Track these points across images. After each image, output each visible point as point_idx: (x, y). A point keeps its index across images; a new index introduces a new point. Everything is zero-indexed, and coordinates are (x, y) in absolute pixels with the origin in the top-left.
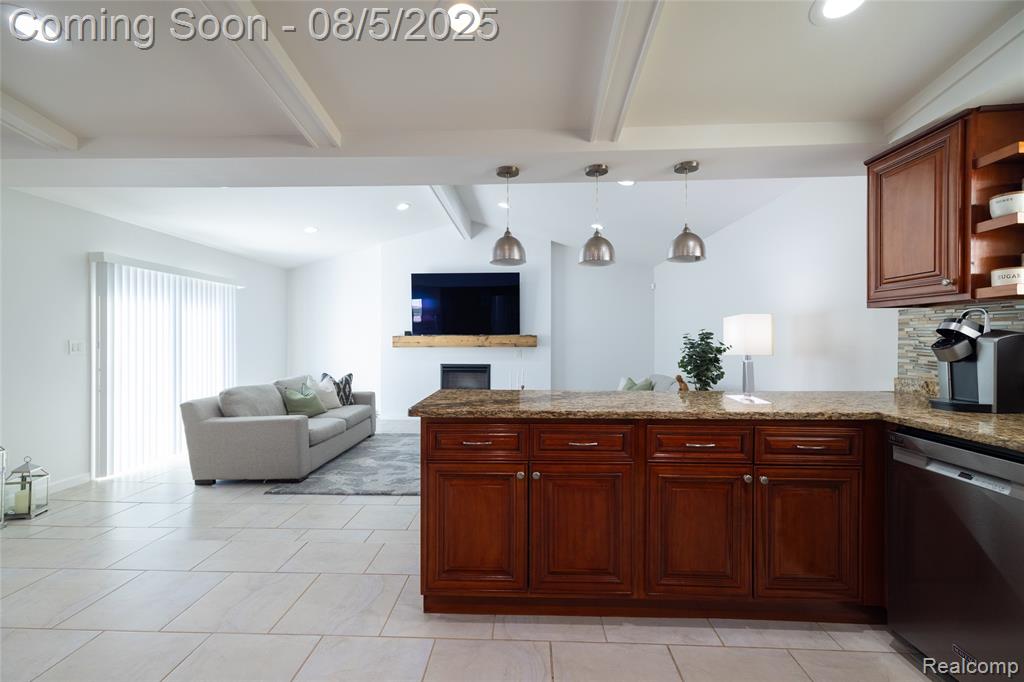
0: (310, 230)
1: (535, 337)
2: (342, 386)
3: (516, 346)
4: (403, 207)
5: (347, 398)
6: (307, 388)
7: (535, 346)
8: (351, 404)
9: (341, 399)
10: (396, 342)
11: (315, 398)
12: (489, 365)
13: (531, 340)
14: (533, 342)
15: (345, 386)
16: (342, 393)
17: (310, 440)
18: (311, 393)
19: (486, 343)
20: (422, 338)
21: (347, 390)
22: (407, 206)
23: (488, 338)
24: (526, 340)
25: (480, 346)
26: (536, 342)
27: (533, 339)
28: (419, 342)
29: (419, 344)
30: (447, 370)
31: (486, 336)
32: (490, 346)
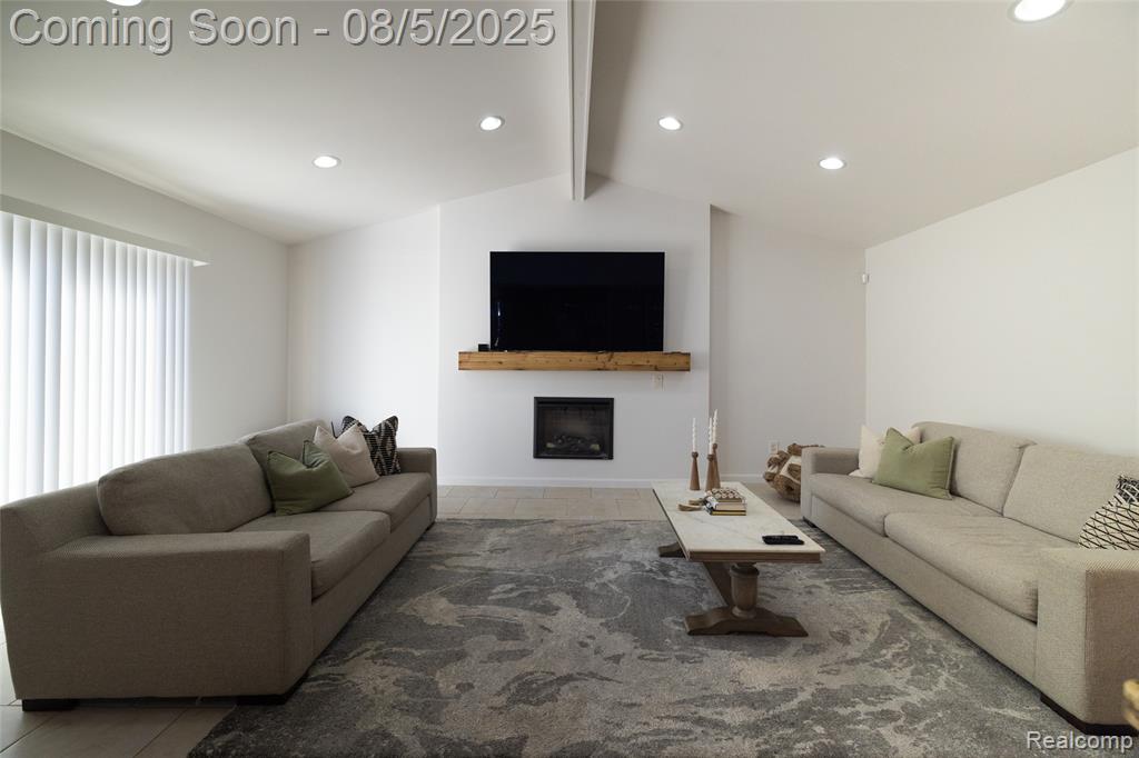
0: (326, 162)
1: (688, 355)
2: (379, 441)
3: (656, 369)
4: (490, 124)
5: (389, 460)
6: (314, 449)
7: (688, 370)
8: (396, 472)
9: (377, 464)
10: (465, 361)
11: (328, 470)
12: (612, 400)
13: (682, 360)
14: (683, 363)
15: (385, 439)
16: (379, 454)
17: (313, 588)
18: (322, 459)
19: (608, 365)
20: (505, 356)
21: (389, 447)
22: (499, 123)
23: (611, 357)
24: (669, 361)
25: (599, 369)
26: (688, 363)
27: (684, 359)
28: (501, 363)
29: (500, 366)
30: (544, 407)
31: (610, 354)
32: (616, 369)
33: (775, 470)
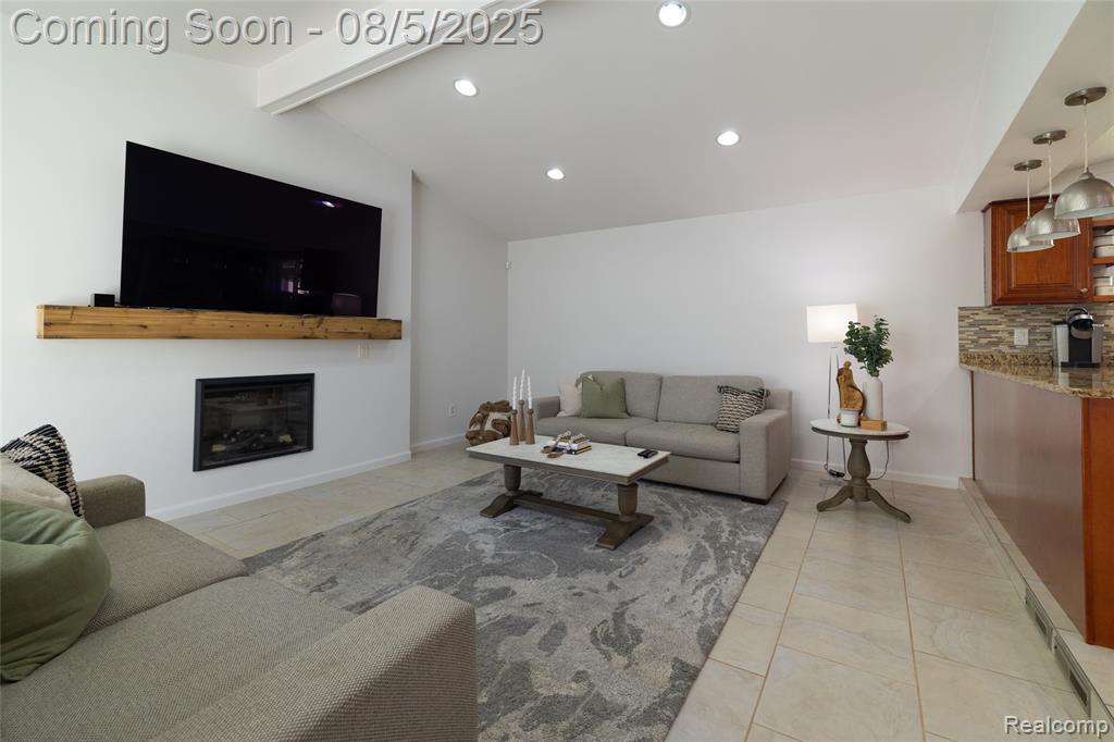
1: (400, 322)
3: (371, 338)
7: (399, 339)
12: (313, 375)
14: (393, 330)
19: (317, 334)
23: (321, 322)
24: (382, 328)
25: (305, 338)
26: (400, 331)
27: (395, 326)
28: (145, 327)
29: (143, 332)
30: (211, 392)
31: (318, 319)
32: (326, 338)
33: (478, 428)
